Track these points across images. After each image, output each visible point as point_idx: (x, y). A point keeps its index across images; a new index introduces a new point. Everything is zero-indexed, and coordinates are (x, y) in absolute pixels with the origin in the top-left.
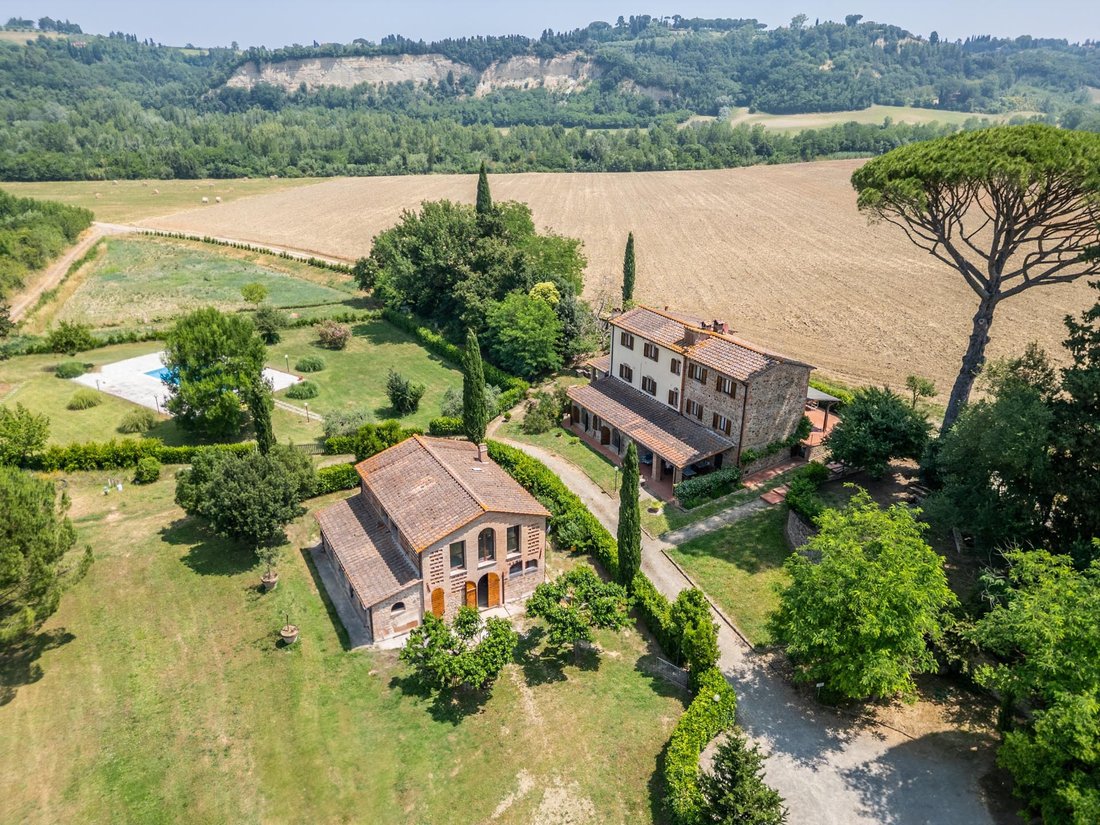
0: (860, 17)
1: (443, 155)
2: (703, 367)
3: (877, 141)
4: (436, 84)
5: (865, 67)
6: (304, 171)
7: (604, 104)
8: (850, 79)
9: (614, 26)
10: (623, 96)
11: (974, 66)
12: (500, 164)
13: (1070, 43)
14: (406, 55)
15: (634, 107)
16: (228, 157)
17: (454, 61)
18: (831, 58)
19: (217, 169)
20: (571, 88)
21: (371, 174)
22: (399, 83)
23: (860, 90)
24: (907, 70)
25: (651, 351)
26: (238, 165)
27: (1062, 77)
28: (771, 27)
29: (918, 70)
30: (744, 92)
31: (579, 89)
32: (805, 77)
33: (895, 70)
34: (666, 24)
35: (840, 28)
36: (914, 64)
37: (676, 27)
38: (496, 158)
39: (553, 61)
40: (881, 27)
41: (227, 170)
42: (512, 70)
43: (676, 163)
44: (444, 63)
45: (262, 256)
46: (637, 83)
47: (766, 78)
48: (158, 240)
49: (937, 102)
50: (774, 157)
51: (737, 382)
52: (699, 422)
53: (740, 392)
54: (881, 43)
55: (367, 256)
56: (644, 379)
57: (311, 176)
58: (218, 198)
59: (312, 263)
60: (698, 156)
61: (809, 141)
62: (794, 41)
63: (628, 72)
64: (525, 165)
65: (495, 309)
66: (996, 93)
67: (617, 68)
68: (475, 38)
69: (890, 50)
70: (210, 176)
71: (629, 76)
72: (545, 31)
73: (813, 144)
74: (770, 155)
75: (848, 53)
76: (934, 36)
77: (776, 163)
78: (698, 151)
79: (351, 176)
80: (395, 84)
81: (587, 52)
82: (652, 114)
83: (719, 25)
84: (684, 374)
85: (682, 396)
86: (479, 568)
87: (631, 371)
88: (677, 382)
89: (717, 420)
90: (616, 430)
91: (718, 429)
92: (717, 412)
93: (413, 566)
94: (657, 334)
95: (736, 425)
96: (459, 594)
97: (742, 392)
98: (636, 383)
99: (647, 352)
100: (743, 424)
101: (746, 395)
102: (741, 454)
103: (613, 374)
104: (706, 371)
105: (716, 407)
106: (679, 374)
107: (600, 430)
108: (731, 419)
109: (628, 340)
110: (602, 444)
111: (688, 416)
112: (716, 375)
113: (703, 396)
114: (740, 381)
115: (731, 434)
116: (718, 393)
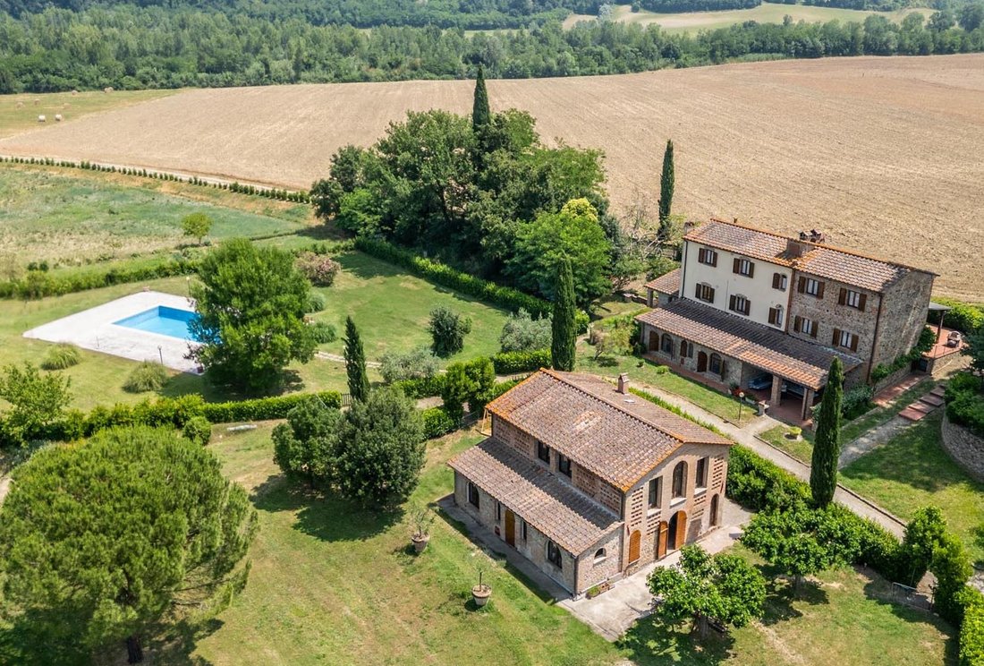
1: (312, 61)
2: (820, 280)
3: (788, 42)
6: (145, 82)
12: (380, 71)
16: (48, 66)
19: (36, 81)
21: (228, 84)
25: (743, 266)
26: (61, 76)
38: (374, 64)
41: (48, 82)
43: (578, 68)
45: (166, 183)
48: (19, 167)
50: (682, 60)
51: (867, 293)
52: (813, 341)
53: (872, 303)
55: (327, 177)
56: (733, 298)
57: (154, 87)
58: (58, 116)
59: (235, 188)
60: (601, 60)
61: (718, 42)
64: (408, 72)
65: (524, 232)
70: (28, 90)
73: (723, 45)
74: (677, 57)
77: (685, 66)
78: (600, 54)
79: (203, 87)
84: (792, 289)
85: (789, 313)
86: (671, 507)
87: (713, 291)
88: (781, 298)
89: (837, 336)
90: (716, 355)
91: (839, 347)
92: (838, 327)
93: (604, 509)
94: (749, 248)
95: (866, 340)
96: (653, 536)
97: (875, 303)
98: (721, 304)
99: (737, 268)
100: (875, 338)
101: (880, 306)
102: (872, 372)
103: (685, 296)
104: (823, 283)
105: (835, 322)
106: (784, 290)
107: (691, 356)
108: (857, 334)
109: (708, 256)
110: (698, 371)
111: (796, 335)
112: (838, 288)
113: (819, 311)
114: (876, 292)
115: (858, 350)
116: (840, 307)
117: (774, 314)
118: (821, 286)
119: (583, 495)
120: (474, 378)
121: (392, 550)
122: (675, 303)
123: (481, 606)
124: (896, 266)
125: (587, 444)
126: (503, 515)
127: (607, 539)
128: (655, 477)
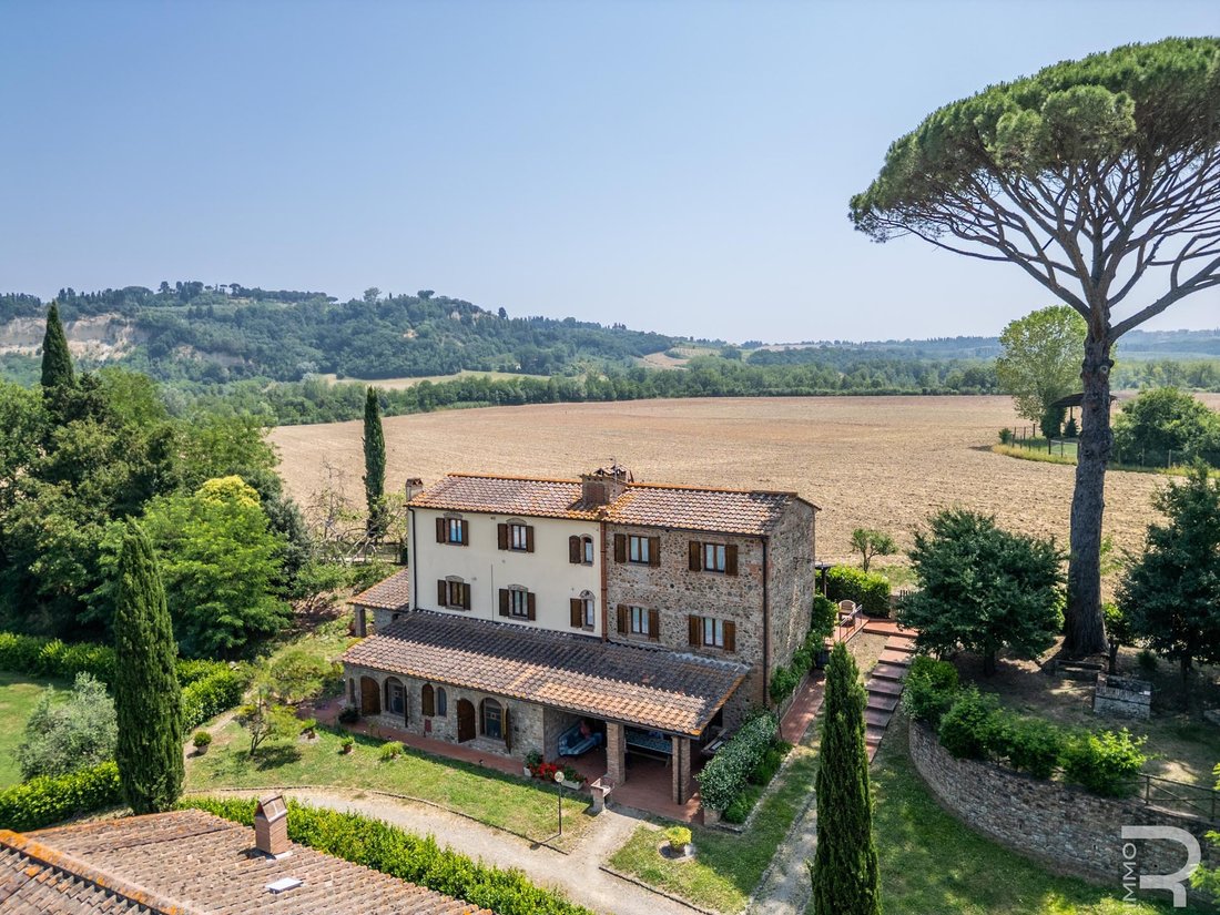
0: (432, 293)
2: (650, 533)
5: (447, 336)
7: (156, 371)
8: (435, 346)
9: (156, 292)
10: (180, 362)
11: (542, 338)
15: (196, 374)
18: (413, 328)
20: (107, 354)
23: (448, 356)
24: (485, 340)
25: (514, 535)
27: (611, 348)
28: (343, 299)
29: (495, 339)
30: (327, 359)
31: (118, 356)
32: (391, 344)
33: (475, 340)
34: (223, 293)
35: (414, 301)
36: (490, 335)
37: (234, 295)
39: (78, 324)
40: (454, 302)
42: (16, 334)
43: (277, 419)
46: (198, 348)
47: (349, 345)
49: (519, 367)
51: (736, 541)
52: (653, 644)
53: (750, 558)
54: (456, 315)
56: (504, 594)
60: (303, 410)
61: (427, 391)
62: (371, 311)
63: (183, 337)
66: (566, 359)
67: (168, 332)
69: (467, 322)
71: (187, 342)
72: (62, 291)
73: (430, 395)
74: (386, 407)
75: (427, 324)
76: (502, 312)
77: (394, 415)
78: (302, 404)
81: (125, 315)
82: (222, 381)
83: (284, 296)
84: (604, 560)
85: (605, 602)
87: (467, 588)
88: (588, 579)
89: (695, 627)
90: (490, 700)
91: (703, 648)
92: (695, 612)
94: (522, 503)
95: (749, 626)
97: (755, 557)
98: (484, 608)
99: (504, 540)
100: (765, 620)
101: (764, 560)
102: (769, 681)
103: (421, 605)
104: (657, 537)
105: (688, 604)
106: (590, 563)
107: (443, 713)
108: (730, 618)
109: (451, 530)
110: (460, 741)
111: (622, 639)
112: (684, 541)
113: (656, 589)
114: (752, 535)
115: (738, 648)
116: (693, 575)
117: (578, 609)
118: (654, 545)
122: (404, 624)
124: (767, 495)
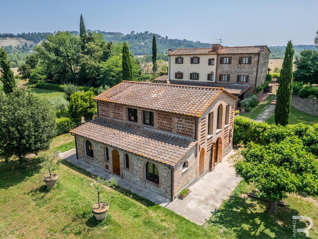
0: (148, 32)
4: (21, 47)
8: (149, 47)
11: (177, 44)
13: (193, 42)
14: (8, 38)
17: (27, 40)
18: (143, 42)
22: (6, 46)
24: (162, 45)
25: (195, 60)
29: (165, 45)
32: (138, 46)
33: (159, 45)
34: (95, 32)
35: (143, 34)
44: (23, 41)
51: (252, 55)
56: (191, 74)
62: (132, 37)
68: (34, 33)
69: (157, 40)
75: (147, 41)
76: (167, 37)
80: (4, 46)
84: (217, 64)
85: (216, 74)
86: (217, 134)
87: (182, 73)
89: (239, 77)
91: (240, 82)
92: (239, 74)
93: (180, 137)
95: (252, 76)
96: (209, 152)
97: (256, 59)
98: (186, 78)
99: (192, 62)
100: (257, 74)
101: (258, 60)
102: (256, 88)
103: (171, 79)
104: (230, 56)
105: (238, 72)
106: (213, 65)
108: (248, 74)
109: (179, 60)
111: (220, 82)
112: (238, 57)
113: (229, 69)
114: (256, 53)
115: (249, 81)
116: (239, 65)
117: (210, 76)
118: (230, 59)
119: (163, 133)
120: (86, 101)
121: (29, 191)
123: (101, 221)
124: (259, 47)
125: (162, 101)
126: (110, 155)
127: (187, 155)
128: (211, 112)
